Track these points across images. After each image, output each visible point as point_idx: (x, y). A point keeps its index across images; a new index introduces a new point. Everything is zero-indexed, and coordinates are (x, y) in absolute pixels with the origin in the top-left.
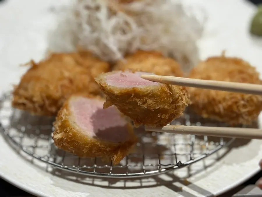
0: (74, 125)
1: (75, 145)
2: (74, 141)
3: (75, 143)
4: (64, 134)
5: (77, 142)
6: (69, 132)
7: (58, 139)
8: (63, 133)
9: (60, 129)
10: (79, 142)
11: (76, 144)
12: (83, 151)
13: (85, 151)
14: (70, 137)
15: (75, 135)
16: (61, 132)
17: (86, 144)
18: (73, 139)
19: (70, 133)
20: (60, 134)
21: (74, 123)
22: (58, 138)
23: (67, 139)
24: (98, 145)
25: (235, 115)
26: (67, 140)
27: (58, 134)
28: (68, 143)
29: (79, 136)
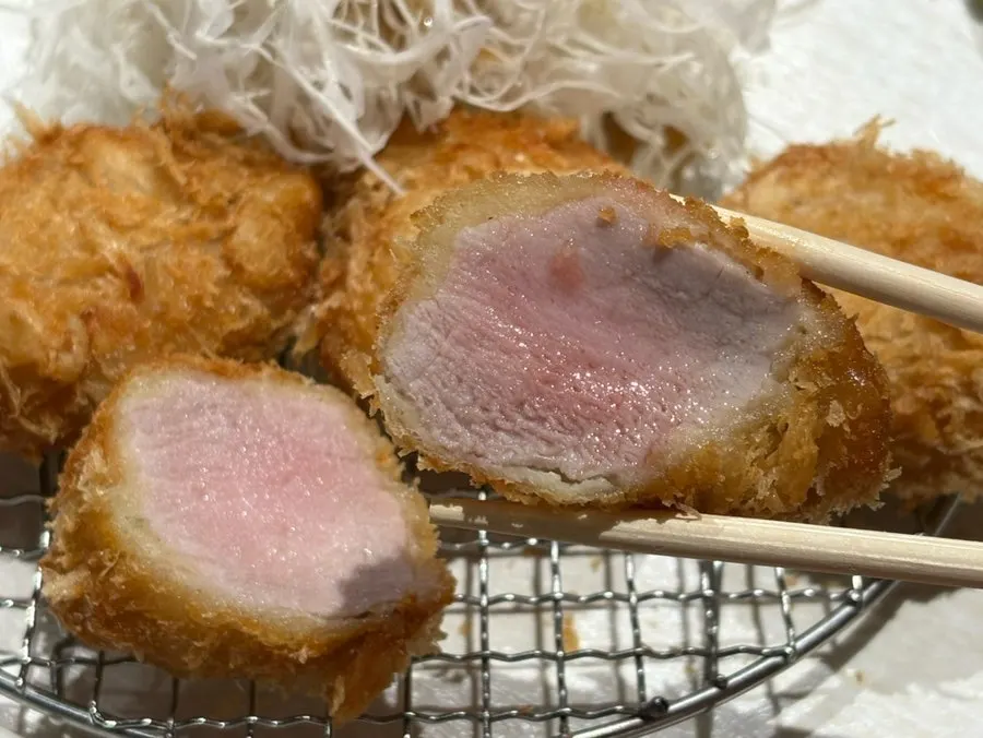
0: (138, 534)
1: (143, 632)
2: (138, 615)
3: (142, 627)
4: (86, 578)
5: (154, 622)
6: (112, 572)
7: (62, 602)
8: (84, 573)
9: (70, 550)
10: (160, 622)
11: (148, 632)
12: (186, 659)
13: (191, 661)
14: (114, 597)
15: (138, 588)
16: (74, 566)
17: (194, 629)
18: (132, 606)
19: (118, 579)
20: (72, 577)
21: (140, 522)
22: (59, 598)
23: (101, 605)
24: (256, 636)
25: (925, 460)
26: (100, 610)
27: (58, 577)
28: (109, 624)
29: (162, 594)
